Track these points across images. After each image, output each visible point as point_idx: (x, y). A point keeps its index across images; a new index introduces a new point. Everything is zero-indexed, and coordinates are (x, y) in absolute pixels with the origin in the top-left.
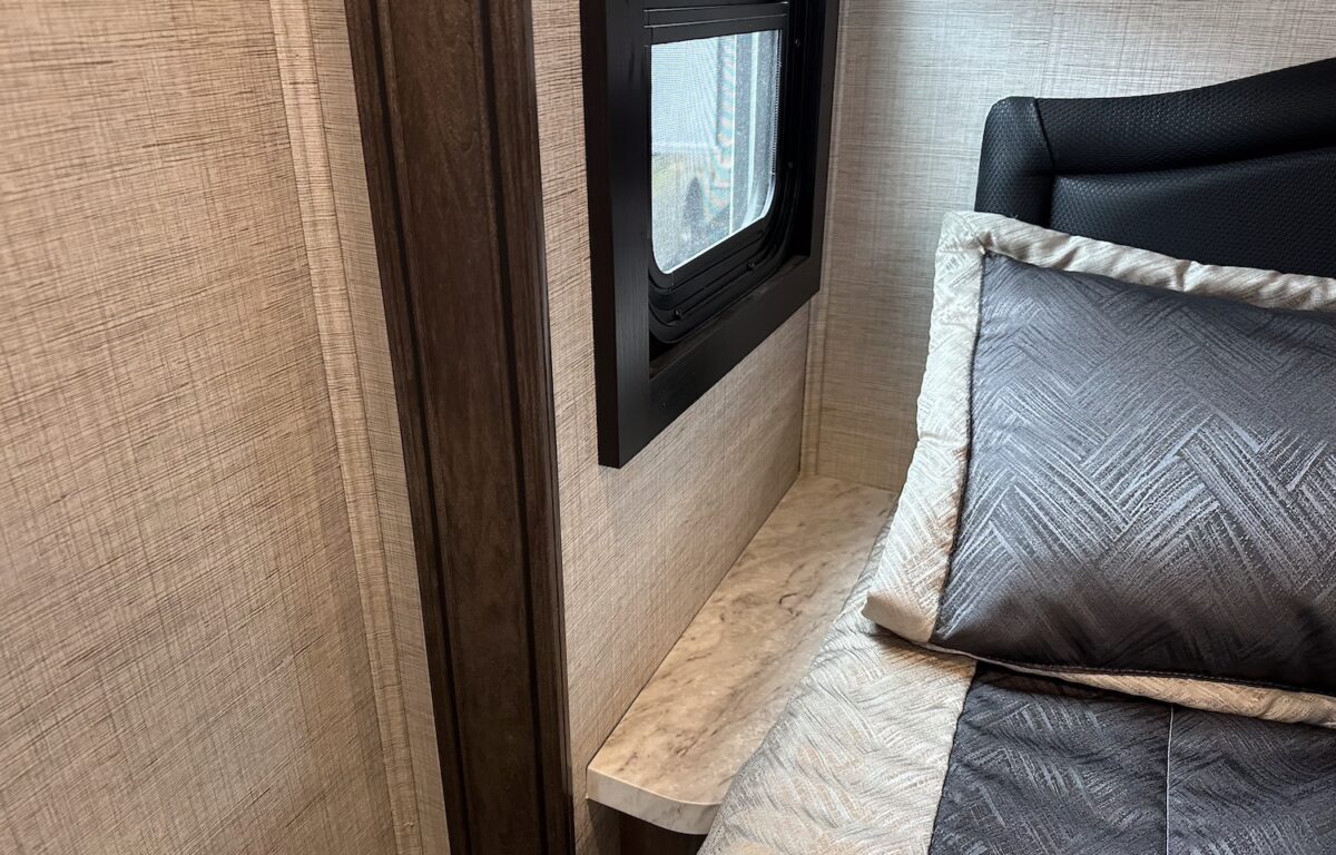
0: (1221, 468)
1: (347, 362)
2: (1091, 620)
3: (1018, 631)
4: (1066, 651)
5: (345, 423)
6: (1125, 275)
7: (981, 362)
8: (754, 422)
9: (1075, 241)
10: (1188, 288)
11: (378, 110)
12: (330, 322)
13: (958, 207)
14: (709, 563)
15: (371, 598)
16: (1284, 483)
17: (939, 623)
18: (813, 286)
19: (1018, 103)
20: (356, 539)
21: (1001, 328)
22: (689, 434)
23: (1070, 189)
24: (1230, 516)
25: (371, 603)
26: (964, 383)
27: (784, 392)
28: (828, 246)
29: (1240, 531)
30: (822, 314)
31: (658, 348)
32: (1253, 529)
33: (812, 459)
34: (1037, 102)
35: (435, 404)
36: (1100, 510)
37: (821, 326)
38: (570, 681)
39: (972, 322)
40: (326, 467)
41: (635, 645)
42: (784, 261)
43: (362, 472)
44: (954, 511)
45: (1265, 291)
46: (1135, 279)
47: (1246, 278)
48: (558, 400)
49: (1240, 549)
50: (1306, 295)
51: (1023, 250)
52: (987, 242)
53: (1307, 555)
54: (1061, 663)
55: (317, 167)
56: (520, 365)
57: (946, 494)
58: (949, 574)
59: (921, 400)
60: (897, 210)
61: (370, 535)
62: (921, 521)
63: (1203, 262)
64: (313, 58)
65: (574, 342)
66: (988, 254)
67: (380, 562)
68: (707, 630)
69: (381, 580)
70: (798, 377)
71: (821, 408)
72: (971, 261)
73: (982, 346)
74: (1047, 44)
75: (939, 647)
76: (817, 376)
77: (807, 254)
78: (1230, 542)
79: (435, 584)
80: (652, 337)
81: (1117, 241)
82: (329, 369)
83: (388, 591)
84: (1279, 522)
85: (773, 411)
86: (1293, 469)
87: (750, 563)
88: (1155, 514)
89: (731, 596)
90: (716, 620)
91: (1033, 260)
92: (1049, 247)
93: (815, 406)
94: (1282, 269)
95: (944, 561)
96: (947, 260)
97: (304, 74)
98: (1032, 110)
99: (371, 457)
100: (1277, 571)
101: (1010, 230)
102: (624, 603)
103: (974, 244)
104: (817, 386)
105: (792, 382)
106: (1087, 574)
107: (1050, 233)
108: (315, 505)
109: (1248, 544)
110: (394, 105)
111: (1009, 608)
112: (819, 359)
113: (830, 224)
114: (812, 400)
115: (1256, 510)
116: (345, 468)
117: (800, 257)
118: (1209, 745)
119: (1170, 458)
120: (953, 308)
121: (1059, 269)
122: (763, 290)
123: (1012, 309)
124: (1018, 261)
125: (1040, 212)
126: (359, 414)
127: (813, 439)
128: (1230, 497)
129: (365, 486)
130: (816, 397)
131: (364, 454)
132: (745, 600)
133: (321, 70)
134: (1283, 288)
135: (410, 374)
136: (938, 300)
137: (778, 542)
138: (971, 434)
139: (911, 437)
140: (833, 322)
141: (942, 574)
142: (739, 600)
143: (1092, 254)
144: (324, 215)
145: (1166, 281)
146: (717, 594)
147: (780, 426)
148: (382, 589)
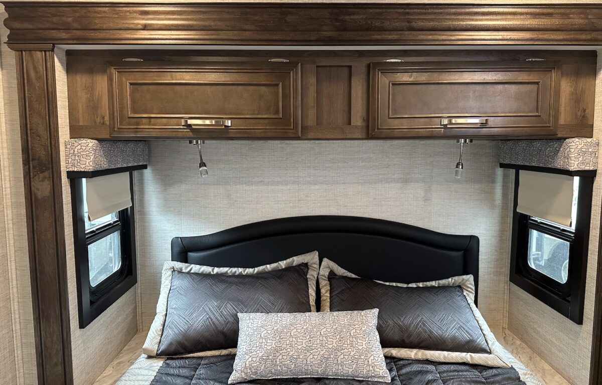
0: (210, 309)
1: (17, 316)
2: (186, 343)
3: (173, 348)
4: (183, 351)
5: (16, 330)
6: (202, 272)
7: (170, 295)
8: (120, 318)
9: (193, 265)
10: (215, 273)
11: (34, 268)
12: (14, 308)
13: (168, 260)
14: (109, 355)
15: (19, 373)
16: (220, 310)
17: (158, 351)
18: (135, 282)
19: (177, 238)
20: (16, 359)
21: (175, 287)
22: (101, 321)
23: (191, 255)
24: (210, 318)
25: (19, 375)
26: (166, 300)
27: (130, 310)
28: (139, 272)
29: (212, 320)
30: (139, 288)
31: (92, 303)
32: (214, 320)
33: (141, 327)
34: (181, 238)
35: (43, 321)
36: (188, 321)
37: (139, 291)
38: (74, 378)
39: (169, 287)
40: (11, 341)
41: (89, 373)
42: (126, 277)
43: (19, 342)
44: (162, 328)
45: (229, 272)
46: (204, 273)
47: (224, 270)
48: (70, 315)
49: (211, 323)
50: (236, 272)
51: (181, 269)
52: (173, 268)
53: (223, 322)
54: (182, 354)
55: (14, 276)
56: (63, 310)
57: (160, 325)
58: (160, 341)
59: (158, 305)
60: (154, 262)
61: (20, 357)
62: (154, 331)
63: (217, 267)
64: (15, 256)
65: (74, 304)
66: (174, 271)
67: (22, 364)
68: (109, 371)
69: (22, 369)
70: (134, 305)
71: (142, 313)
72: (170, 273)
73: (171, 292)
74: (181, 226)
75: (158, 356)
76: (140, 304)
77: (132, 275)
78: (210, 322)
79: (41, 361)
80: (90, 301)
81: (200, 265)
82: (13, 318)
83: (24, 371)
84: (218, 317)
85: (126, 315)
86: (221, 307)
87: (122, 355)
88: (197, 320)
89: (116, 363)
90: (112, 368)
91: (184, 271)
92: (187, 268)
93: (140, 312)
94: (231, 267)
95: (160, 338)
96: (164, 273)
97: (13, 259)
98: (180, 239)
99: (21, 338)
100: (217, 326)
101: (178, 265)
102: (86, 362)
103: (171, 268)
104: (140, 307)
105: (132, 307)
106: (185, 335)
107: (187, 264)
108: (8, 350)
109: (213, 323)
110: (37, 266)
111: (171, 344)
112: (140, 300)
113: (138, 267)
114: (139, 311)
115: (215, 315)
116: (15, 341)
117: (130, 276)
118: (208, 362)
119: (201, 309)
120: (165, 284)
121: (189, 273)
122: (119, 286)
123: (177, 283)
124: (180, 272)
125: (185, 260)
126: (19, 328)
127: (140, 321)
128: (210, 314)
129: (19, 345)
130: (140, 310)
131: (20, 337)
132: (120, 363)
133: (16, 258)
134: (231, 271)
135: (37, 315)
136: (162, 282)
137: (130, 349)
138: (167, 311)
139: (155, 314)
140: (142, 290)
141: (159, 341)
142: (118, 363)
143: (196, 268)
144: (15, 286)
145: (210, 272)
146: (112, 363)
147: (129, 318)
148: (22, 371)
